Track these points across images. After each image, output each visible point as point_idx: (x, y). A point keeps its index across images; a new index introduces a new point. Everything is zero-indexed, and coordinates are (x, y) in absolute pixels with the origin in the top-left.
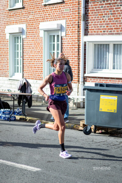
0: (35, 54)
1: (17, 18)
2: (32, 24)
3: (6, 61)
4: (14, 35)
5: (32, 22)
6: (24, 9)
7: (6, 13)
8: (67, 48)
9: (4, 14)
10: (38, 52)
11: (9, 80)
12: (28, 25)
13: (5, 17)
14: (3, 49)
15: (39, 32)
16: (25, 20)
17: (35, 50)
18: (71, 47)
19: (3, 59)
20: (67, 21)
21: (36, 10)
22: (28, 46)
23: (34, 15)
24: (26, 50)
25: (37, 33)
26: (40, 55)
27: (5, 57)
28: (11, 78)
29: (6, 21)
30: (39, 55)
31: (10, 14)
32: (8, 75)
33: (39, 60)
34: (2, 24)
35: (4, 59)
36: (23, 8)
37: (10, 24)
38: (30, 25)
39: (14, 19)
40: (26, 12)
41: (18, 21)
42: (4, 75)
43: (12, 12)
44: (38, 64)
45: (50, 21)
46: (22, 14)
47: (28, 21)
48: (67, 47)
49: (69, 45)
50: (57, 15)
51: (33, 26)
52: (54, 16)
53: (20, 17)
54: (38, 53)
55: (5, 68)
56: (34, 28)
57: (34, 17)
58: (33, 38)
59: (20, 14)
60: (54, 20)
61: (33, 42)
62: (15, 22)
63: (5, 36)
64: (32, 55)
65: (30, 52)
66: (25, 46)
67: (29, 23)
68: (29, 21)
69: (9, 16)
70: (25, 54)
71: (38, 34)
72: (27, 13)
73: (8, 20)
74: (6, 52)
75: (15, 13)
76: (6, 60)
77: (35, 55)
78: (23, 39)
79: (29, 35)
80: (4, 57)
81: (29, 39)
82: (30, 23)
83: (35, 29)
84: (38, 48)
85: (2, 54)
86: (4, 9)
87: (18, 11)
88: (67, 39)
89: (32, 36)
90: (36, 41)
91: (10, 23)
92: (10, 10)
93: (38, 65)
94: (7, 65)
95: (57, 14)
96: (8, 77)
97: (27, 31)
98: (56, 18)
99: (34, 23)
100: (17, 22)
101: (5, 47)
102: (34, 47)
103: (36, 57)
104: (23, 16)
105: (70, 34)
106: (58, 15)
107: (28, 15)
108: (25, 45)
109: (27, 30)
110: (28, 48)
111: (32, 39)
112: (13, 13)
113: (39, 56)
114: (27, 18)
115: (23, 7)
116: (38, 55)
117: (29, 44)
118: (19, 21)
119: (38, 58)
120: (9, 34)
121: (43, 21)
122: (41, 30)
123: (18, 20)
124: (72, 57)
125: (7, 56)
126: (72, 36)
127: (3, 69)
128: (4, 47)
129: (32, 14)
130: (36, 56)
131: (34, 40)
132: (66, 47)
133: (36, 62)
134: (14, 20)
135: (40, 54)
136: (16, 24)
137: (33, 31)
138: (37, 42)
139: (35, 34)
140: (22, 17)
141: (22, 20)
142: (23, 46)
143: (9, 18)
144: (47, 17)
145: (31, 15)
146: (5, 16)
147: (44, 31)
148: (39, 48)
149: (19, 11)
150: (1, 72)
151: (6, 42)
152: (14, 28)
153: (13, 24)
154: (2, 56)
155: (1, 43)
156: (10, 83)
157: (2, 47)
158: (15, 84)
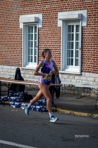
0: (52, 44)
1: (32, 8)
2: (49, 14)
3: (20, 50)
4: (27, 25)
5: (49, 12)
7: (20, 2)
8: (88, 38)
9: (18, 4)
11: (22, 70)
12: (44, 15)
13: (19, 7)
14: (16, 38)
15: (57, 22)
16: (41, 10)
17: (52, 40)
18: (93, 37)
19: (15, 49)
20: (89, 11)
22: (44, 36)
23: (51, 5)
24: (42, 40)
25: (55, 23)
26: (58, 45)
27: (18, 47)
28: (24, 68)
29: (19, 10)
30: (57, 45)
31: (25, 3)
32: (21, 65)
33: (57, 50)
34: (15, 13)
35: (17, 49)
37: (24, 13)
38: (47, 14)
39: (29, 8)
42: (16, 64)
43: (27, 1)
44: (55, 53)
45: (69, 11)
46: (38, 4)
47: (44, 11)
48: (88, 37)
49: (90, 35)
50: (77, 5)
51: (50, 16)
52: (73, 6)
53: (36, 7)
54: (56, 43)
55: (18, 57)
56: (52, 18)
57: (52, 7)
58: (50, 28)
59: (35, 4)
60: (73, 10)
61: (50, 32)
62: (30, 12)
63: (18, 26)
64: (49, 44)
65: (47, 42)
66: (40, 36)
67: (45, 13)
68: (46, 11)
69: (23, 5)
70: (40, 44)
71: (56, 24)
72: (43, 3)
73: (22, 9)
74: (19, 42)
75: (29, 3)
76: (19, 50)
77: (52, 45)
78: (38, 28)
79: (45, 25)
80: (16, 47)
81: (45, 29)
82: (47, 12)
84: (55, 38)
85: (15, 43)
87: (34, 1)
88: (88, 29)
89: (49, 26)
93: (56, 55)
94: (20, 55)
95: (77, 4)
96: (22, 66)
97: (44, 21)
98: (77, 8)
99: (52, 13)
100: (32, 12)
101: (18, 36)
102: (51, 37)
103: (53, 47)
104: (39, 6)
105: (91, 25)
106: (78, 5)
107: (44, 5)
108: (41, 34)
109: (43, 19)
110: (44, 38)
111: (49, 29)
112: (28, 3)
113: (57, 46)
114: (44, 8)
116: (56, 45)
117: (45, 34)
118: (34, 11)
119: (56, 48)
120: (24, 23)
121: (62, 11)
122: (60, 19)
123: (33, 10)
124: (94, 48)
125: (20, 45)
126: (94, 26)
127: (16, 59)
128: (17, 36)
129: (49, 3)
130: (53, 46)
131: (51, 30)
132: (87, 37)
133: (53, 52)
134: (29, 9)
135: (58, 44)
136: (31, 14)
137: (51, 21)
138: (54, 32)
139: (52, 24)
140: (38, 6)
141: (38, 10)
142: (38, 36)
143: (23, 7)
144: (65, 7)
145: (48, 4)
146: (18, 6)
147: (63, 21)
148: (57, 38)
150: (13, 61)
151: (19, 31)
152: (30, 18)
153: (28, 14)
154: (14, 45)
155: (13, 33)
156: (24, 72)
157: (15, 36)
158: (29, 73)
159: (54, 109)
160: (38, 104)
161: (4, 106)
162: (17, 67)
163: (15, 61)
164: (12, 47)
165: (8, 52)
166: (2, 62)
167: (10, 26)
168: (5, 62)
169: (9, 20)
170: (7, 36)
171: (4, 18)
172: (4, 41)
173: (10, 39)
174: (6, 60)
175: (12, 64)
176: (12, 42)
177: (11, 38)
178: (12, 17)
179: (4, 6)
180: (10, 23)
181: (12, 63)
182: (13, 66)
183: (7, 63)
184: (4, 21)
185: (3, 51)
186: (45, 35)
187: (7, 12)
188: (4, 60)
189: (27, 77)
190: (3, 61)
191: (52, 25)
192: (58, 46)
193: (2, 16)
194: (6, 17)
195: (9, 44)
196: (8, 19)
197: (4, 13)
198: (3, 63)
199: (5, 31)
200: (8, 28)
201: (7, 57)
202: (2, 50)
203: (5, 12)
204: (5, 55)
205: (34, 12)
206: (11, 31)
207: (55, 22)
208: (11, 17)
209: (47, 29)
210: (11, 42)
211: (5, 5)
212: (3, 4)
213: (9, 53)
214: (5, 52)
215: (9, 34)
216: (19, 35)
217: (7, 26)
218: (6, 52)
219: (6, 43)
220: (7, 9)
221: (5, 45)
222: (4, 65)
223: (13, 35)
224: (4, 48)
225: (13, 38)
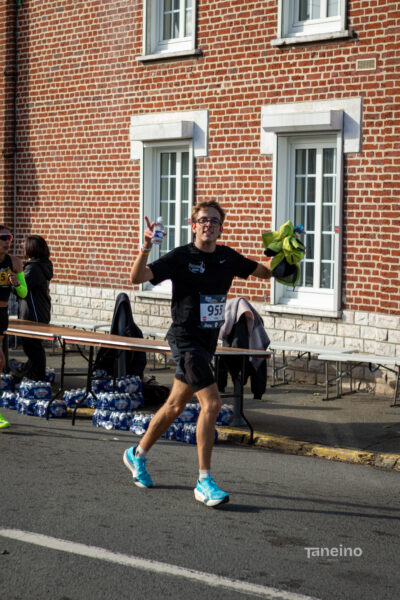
0: (240, 212)
1: (175, 91)
2: (229, 112)
3: (130, 234)
4: (158, 148)
5: (232, 105)
6: (200, 58)
7: (132, 70)
8: (365, 193)
9: (124, 77)
10: (251, 205)
11: (138, 300)
12: (216, 113)
13: (128, 86)
14: (117, 193)
15: (258, 137)
16: (204, 98)
17: (241, 199)
18: (381, 189)
19: (116, 228)
20: (367, 101)
21: (247, 62)
22: (213, 186)
23: (238, 81)
25: (252, 142)
26: (261, 216)
27: (125, 222)
28: (145, 294)
29: (129, 98)
30: (257, 215)
31: (148, 74)
33: (257, 232)
34: (117, 108)
35: (123, 228)
36: (198, 55)
37: (144, 109)
38: (223, 113)
39: (162, 92)
40: (210, 70)
41: (176, 101)
42: (118, 281)
43: (155, 68)
44: (251, 245)
45: (299, 99)
46: (193, 76)
47: (215, 99)
48: (365, 189)
49: (373, 182)
50: (327, 80)
51: (233, 118)
52: (315, 84)
53: (186, 86)
54: (254, 209)
55: (125, 258)
56: (240, 125)
57: (240, 87)
58: (234, 159)
59: (184, 76)
60: (315, 98)
61: (233, 172)
62: (167, 104)
63: (125, 150)
66: (202, 186)
67: (218, 106)
68: (221, 99)
69: (144, 82)
71: (255, 144)
72: (212, 73)
73: (139, 94)
74: (128, 204)
75: (165, 73)
76: (127, 232)
77: (239, 215)
78: (195, 160)
79: (218, 149)
80: (120, 222)
81: (218, 162)
82: (225, 106)
83: (244, 129)
84: (251, 192)
85: (114, 210)
86: (126, 58)
87: (180, 67)
88: (365, 162)
89: (230, 152)
90: (243, 169)
91: (145, 106)
92: (145, 62)
93: (252, 251)
94: (132, 249)
95: (326, 76)
96: (137, 289)
97: (213, 133)
98: (326, 90)
99: (240, 108)
100: (173, 104)
101: (126, 187)
102: (237, 188)
103: (243, 222)
104: (196, 82)
105: (375, 147)
106: (331, 82)
107: (214, 80)
108: (203, 180)
109: (211, 129)
110: (215, 192)
111: (231, 162)
112: (159, 73)
113: (257, 218)
114: (213, 90)
115: (198, 51)
116: (253, 215)
117: (217, 179)
118: (181, 99)
119: (253, 225)
120: (144, 142)
121: (274, 102)
122: (268, 130)
123: (178, 97)
124: (386, 226)
125: (133, 216)
126: (387, 154)
127: (117, 263)
128: (120, 187)
129: (231, 75)
130: (243, 218)
131: (237, 165)
132: (360, 190)
133: (243, 241)
134: (162, 95)
135: (261, 212)
136: (169, 109)
137: (236, 135)
138: (247, 172)
139: (241, 145)
140: (192, 85)
141: (192, 98)
142: (195, 186)
143: (142, 88)
144: (287, 86)
145: (227, 78)
146: (126, 83)
147: (277, 133)
148: (258, 192)
149: (181, 64)
150: (108, 272)
151: (128, 169)
152: (167, 124)
153: (159, 111)
154: (112, 216)
155: (109, 175)
156: (143, 310)
157: (114, 187)
158: (161, 312)
159: (244, 436)
160: (189, 418)
161: (73, 424)
162: (119, 292)
163: (113, 269)
164: (104, 222)
165: (90, 239)
166: (71, 274)
167: (99, 152)
168: (80, 273)
169: (94, 131)
170: (89, 187)
171: (77, 123)
172: (76, 204)
173: (97, 196)
174: (82, 267)
175: (103, 280)
176: (106, 204)
177: (100, 193)
178: (106, 121)
179: (77, 83)
180: (97, 143)
181: (105, 278)
182: (108, 286)
183: (88, 279)
184: (77, 135)
185: (75, 238)
186: (217, 183)
187: (88, 105)
188: (77, 267)
189: (155, 327)
190: (74, 272)
191: (241, 148)
192: (261, 222)
193: (71, 118)
194: (85, 123)
195: (93, 213)
196: (91, 128)
197: (78, 106)
198: (75, 278)
199: (81, 170)
200: (92, 158)
201: (88, 256)
202: (71, 235)
203: (83, 105)
204: (80, 250)
205: (178, 103)
206: (100, 169)
207: (252, 138)
208: (100, 121)
209: (224, 162)
210: (101, 204)
211: (82, 82)
212: (75, 78)
213: (93, 244)
214: (80, 238)
215: (96, 178)
216: (129, 180)
217: (89, 152)
218: (85, 239)
219: (83, 210)
220: (87, 93)
221: (81, 216)
222: (78, 283)
223: (107, 181)
224: (76, 227)
225: (106, 193)
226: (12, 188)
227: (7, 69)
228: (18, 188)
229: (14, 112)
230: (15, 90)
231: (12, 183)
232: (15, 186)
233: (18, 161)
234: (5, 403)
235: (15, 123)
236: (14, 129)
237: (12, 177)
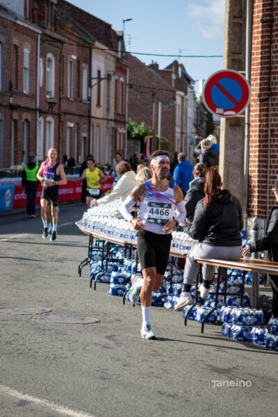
226: (267, 131)
227: (263, 16)
228: (272, 131)
229: (269, 57)
230: (271, 36)
231: (267, 126)
232: (270, 128)
233: (273, 105)
234: (254, 338)
235: (270, 68)
236: (269, 74)
237: (267, 120)
